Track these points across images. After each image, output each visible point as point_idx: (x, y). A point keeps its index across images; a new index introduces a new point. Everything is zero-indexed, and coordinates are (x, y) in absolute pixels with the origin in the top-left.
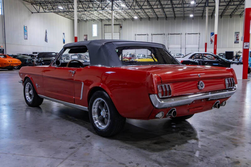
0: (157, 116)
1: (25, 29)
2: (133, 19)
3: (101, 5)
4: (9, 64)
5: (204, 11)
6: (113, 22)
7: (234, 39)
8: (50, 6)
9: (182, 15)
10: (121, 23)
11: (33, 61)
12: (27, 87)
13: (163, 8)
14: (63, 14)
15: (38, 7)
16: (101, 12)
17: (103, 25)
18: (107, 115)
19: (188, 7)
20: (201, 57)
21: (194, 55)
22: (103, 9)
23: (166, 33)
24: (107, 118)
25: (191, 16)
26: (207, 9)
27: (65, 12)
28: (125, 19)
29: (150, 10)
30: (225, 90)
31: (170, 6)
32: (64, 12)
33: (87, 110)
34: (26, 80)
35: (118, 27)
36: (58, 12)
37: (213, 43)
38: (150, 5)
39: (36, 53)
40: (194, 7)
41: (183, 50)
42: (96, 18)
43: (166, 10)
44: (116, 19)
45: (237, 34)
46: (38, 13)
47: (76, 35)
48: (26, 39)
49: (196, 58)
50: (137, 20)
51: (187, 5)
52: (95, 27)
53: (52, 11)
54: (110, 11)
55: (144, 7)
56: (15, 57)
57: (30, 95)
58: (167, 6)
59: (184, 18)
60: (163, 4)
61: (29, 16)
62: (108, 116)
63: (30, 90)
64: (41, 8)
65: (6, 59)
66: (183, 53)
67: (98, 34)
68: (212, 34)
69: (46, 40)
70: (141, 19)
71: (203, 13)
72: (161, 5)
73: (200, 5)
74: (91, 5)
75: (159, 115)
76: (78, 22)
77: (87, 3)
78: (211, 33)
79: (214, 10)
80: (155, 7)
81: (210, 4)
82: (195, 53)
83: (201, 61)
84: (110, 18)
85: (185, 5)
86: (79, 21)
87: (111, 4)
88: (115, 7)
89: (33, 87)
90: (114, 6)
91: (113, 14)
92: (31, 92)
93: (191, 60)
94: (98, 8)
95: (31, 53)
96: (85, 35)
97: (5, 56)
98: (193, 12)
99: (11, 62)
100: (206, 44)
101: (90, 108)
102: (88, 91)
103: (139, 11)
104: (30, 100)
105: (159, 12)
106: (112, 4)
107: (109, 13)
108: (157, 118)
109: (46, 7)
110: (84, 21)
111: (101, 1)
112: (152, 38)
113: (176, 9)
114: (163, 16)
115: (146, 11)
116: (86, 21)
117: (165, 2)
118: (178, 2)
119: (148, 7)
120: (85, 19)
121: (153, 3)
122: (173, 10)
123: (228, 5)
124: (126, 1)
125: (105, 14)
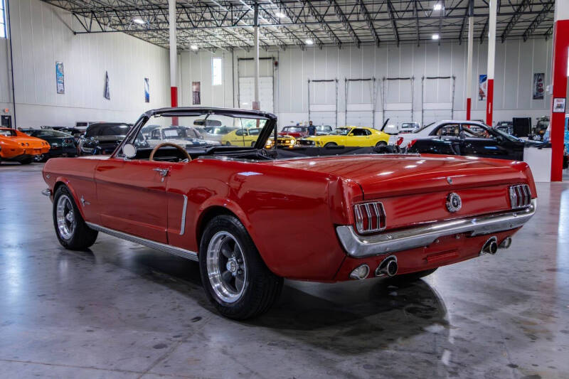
0: (353, 274)
1: (59, 71)
2: (303, 46)
3: (230, 14)
4: (21, 150)
5: (463, 27)
6: (258, 53)
7: (532, 90)
8: (114, 19)
9: (415, 36)
10: (275, 55)
11: (76, 144)
12: (61, 206)
13: (371, 21)
14: (145, 36)
15: (88, 20)
16: (230, 30)
17: (236, 61)
18: (240, 269)
19: (428, 18)
20: (457, 131)
21: (441, 126)
22: (235, 24)
23: (378, 76)
24: (241, 276)
25: (435, 37)
26: (471, 20)
27: (149, 30)
28: (285, 46)
29: (341, 25)
30: (509, 211)
31: (387, 16)
32: (147, 30)
33: (196, 259)
34: (58, 190)
35: (269, 64)
36: (133, 32)
37: (485, 98)
38: (342, 14)
39: (85, 124)
40: (441, 17)
41: (418, 115)
42: (219, 45)
43: (377, 24)
44: (266, 47)
45: (539, 77)
46: (89, 34)
47: (173, 84)
48: (62, 92)
49: (445, 134)
50: (311, 47)
51: (426, 14)
52: (217, 63)
53: (120, 28)
54: (252, 29)
55: (327, 19)
56: (35, 134)
57: (68, 223)
58: (379, 16)
59: (419, 43)
60: (370, 11)
61: (69, 40)
62: (243, 274)
63: (67, 211)
64: (95, 23)
65: (15, 140)
66: (418, 122)
67: (224, 81)
68: (483, 78)
69: (106, 95)
70: (321, 45)
71: (461, 32)
72: (367, 13)
73: (455, 13)
74: (207, 16)
75: (359, 272)
76: (178, 53)
77: (198, 10)
78: (481, 76)
79: (487, 24)
80: (353, 17)
81: (476, 11)
82: (443, 122)
83: (457, 141)
84: (252, 43)
85: (421, 14)
86: (180, 50)
87: (252, 11)
88: (262, 19)
89: (74, 206)
90: (259, 16)
91: (259, 34)
92: (70, 216)
93: (435, 138)
94: (223, 20)
95: (73, 125)
96: (195, 83)
97: (14, 133)
98: (439, 29)
99: (26, 147)
100: (469, 101)
101: (203, 255)
102: (197, 216)
103: (318, 26)
104: (66, 233)
105: (362, 28)
106: (256, 12)
107: (249, 33)
108: (353, 279)
109: (107, 20)
110: (192, 51)
111: (231, 5)
112: (346, 89)
113: (400, 23)
114: (372, 38)
115: (333, 26)
116: (196, 52)
117: (376, 8)
118: (404, 6)
119: (336, 18)
120: (194, 47)
121: (349, 9)
122: (395, 24)
123: (518, 12)
124: (288, 5)
125: (239, 36)
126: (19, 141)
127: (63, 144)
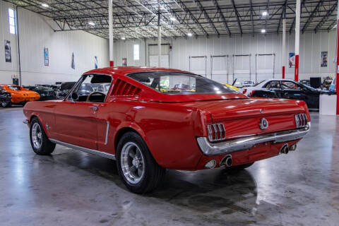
1: (46, 53)
2: (186, 37)
3: (144, 19)
4: (23, 98)
5: (280, 25)
6: (160, 41)
7: (320, 61)
8: (78, 22)
9: (251, 31)
10: (170, 42)
11: (55, 94)
13: (226, 22)
14: (95, 32)
15: (63, 23)
16: (144, 28)
17: (147, 46)
19: (259, 20)
20: (278, 85)
21: (269, 83)
22: (147, 24)
23: (230, 54)
25: (263, 31)
26: (284, 21)
27: (97, 29)
28: (176, 37)
29: (208, 25)
31: (235, 19)
35: (166, 47)
36: (88, 30)
37: (293, 67)
38: (209, 18)
39: (60, 83)
40: (267, 19)
41: (253, 76)
42: (138, 37)
43: (229, 24)
44: (164, 38)
45: (324, 54)
46: (63, 32)
47: (111, 60)
48: (48, 65)
49: (271, 87)
50: (191, 38)
51: (258, 17)
52: (136, 48)
53: (81, 28)
54: (157, 27)
55: (200, 21)
56: (31, 89)
58: (231, 19)
59: (254, 34)
60: (225, 16)
61: (51, 35)
64: (66, 25)
65: (20, 92)
66: (253, 80)
67: (140, 57)
68: (292, 55)
69: (73, 66)
70: (196, 36)
71: (278, 28)
72: (223, 17)
73: (275, 17)
74: (131, 20)
76: (114, 42)
77: (126, 17)
78: (290, 54)
79: (294, 23)
80: (215, 20)
81: (287, 16)
82: (270, 80)
83: (279, 91)
84: (156, 35)
85: (255, 18)
86: (115, 40)
87: (157, 17)
88: (162, 22)
90: (161, 20)
91: (161, 31)
93: (265, 90)
94: (140, 23)
95: (54, 84)
96: (123, 59)
97: (19, 89)
98: (265, 26)
99: (26, 96)
100: (284, 68)
103: (195, 25)
105: (220, 26)
106: (159, 18)
107: (155, 30)
109: (73, 23)
110: (122, 40)
111: (145, 14)
112: (212, 62)
113: (242, 23)
114: (226, 32)
115: (204, 25)
116: (125, 41)
117: (229, 14)
118: (245, 13)
119: (205, 21)
120: (123, 38)
121: (213, 15)
122: (239, 24)
123: (311, 16)
124: (177, 13)
125: (149, 32)
126: (22, 93)
127: (47, 95)
